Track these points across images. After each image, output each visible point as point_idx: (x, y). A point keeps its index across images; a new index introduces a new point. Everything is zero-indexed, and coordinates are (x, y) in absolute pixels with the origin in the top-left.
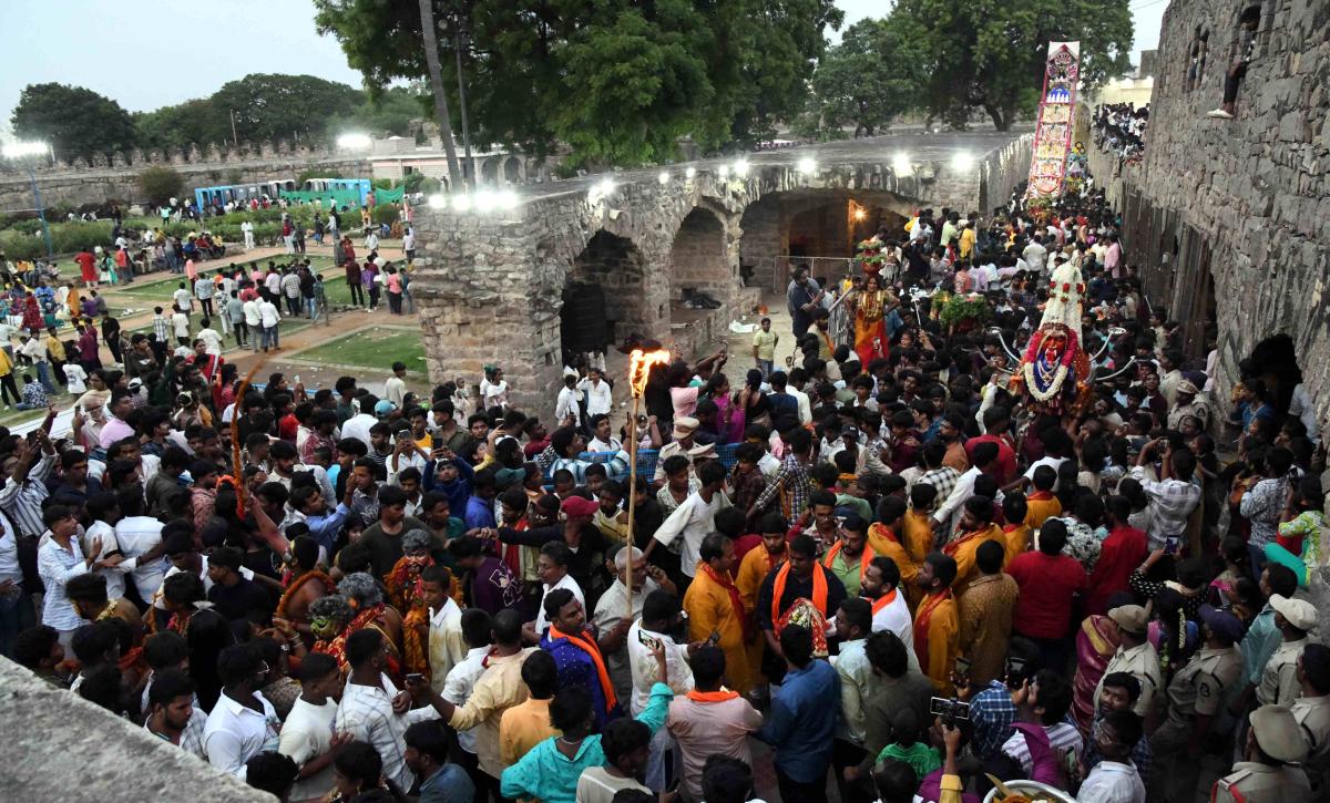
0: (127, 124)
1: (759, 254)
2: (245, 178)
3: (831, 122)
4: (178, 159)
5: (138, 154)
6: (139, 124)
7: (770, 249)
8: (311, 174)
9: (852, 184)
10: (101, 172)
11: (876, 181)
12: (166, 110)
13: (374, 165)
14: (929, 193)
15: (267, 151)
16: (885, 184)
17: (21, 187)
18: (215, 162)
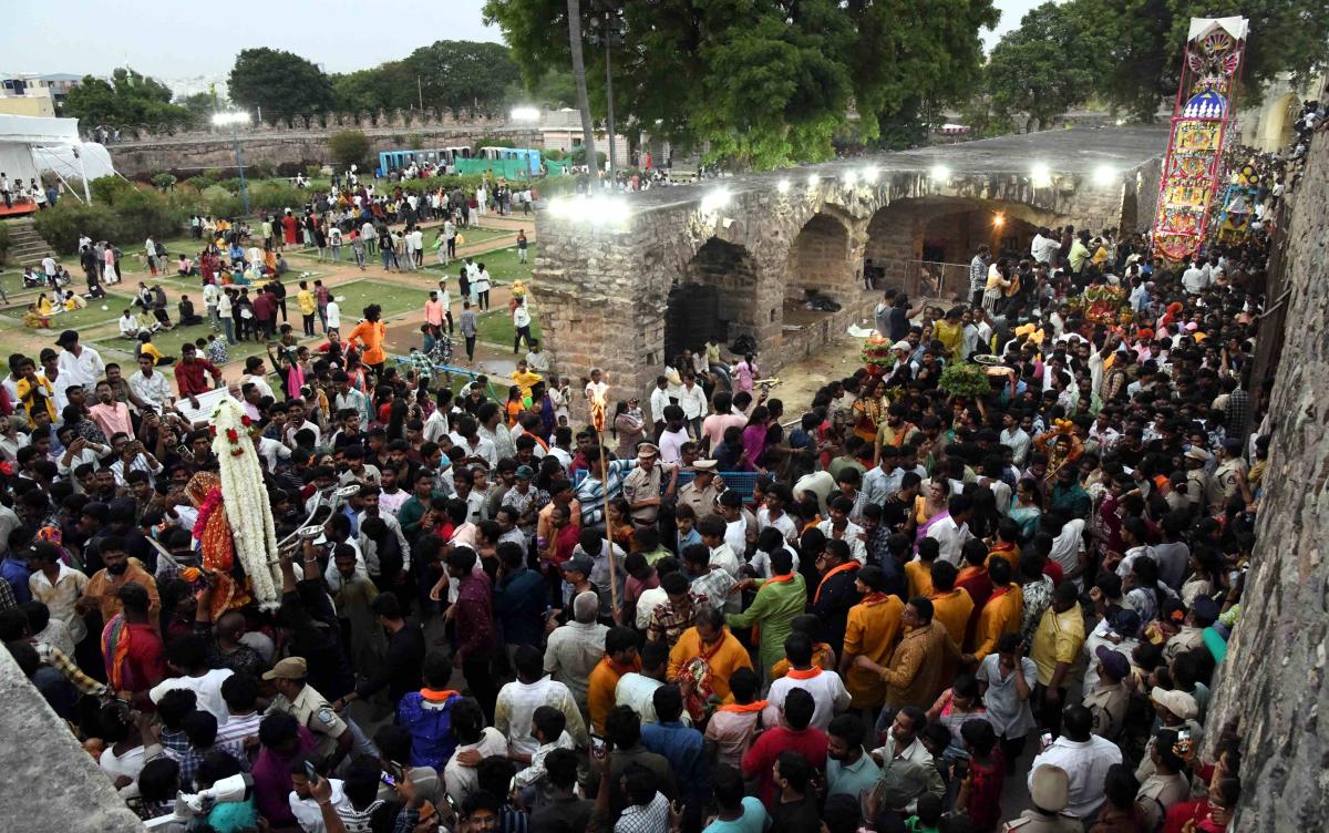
0: (325, 86)
1: (890, 257)
2: (426, 144)
3: (1001, 112)
4: (366, 123)
5: (332, 118)
6: (336, 87)
7: (901, 252)
8: (487, 142)
9: (984, 194)
10: (298, 134)
11: (1011, 191)
12: (361, 73)
13: (546, 135)
14: (1067, 206)
15: (448, 117)
16: (1021, 195)
17: (231, 146)
18: (399, 127)
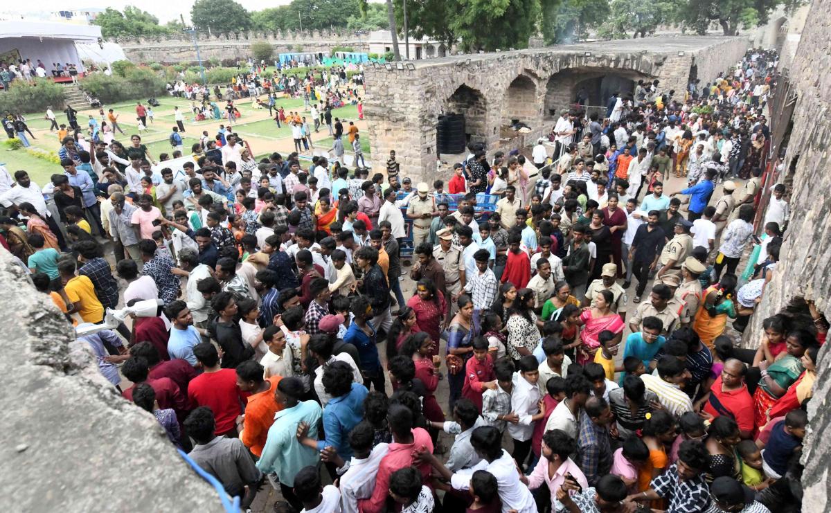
0: (246, 17)
1: (558, 103)
2: (304, 50)
3: (621, 29)
4: (271, 37)
5: (251, 33)
6: (252, 17)
7: (564, 100)
8: (338, 49)
9: (612, 65)
10: (232, 42)
11: (627, 63)
12: (267, 10)
13: (371, 45)
14: (658, 71)
15: (316, 34)
16: (632, 65)
17: (194, 49)
18: (289, 40)
